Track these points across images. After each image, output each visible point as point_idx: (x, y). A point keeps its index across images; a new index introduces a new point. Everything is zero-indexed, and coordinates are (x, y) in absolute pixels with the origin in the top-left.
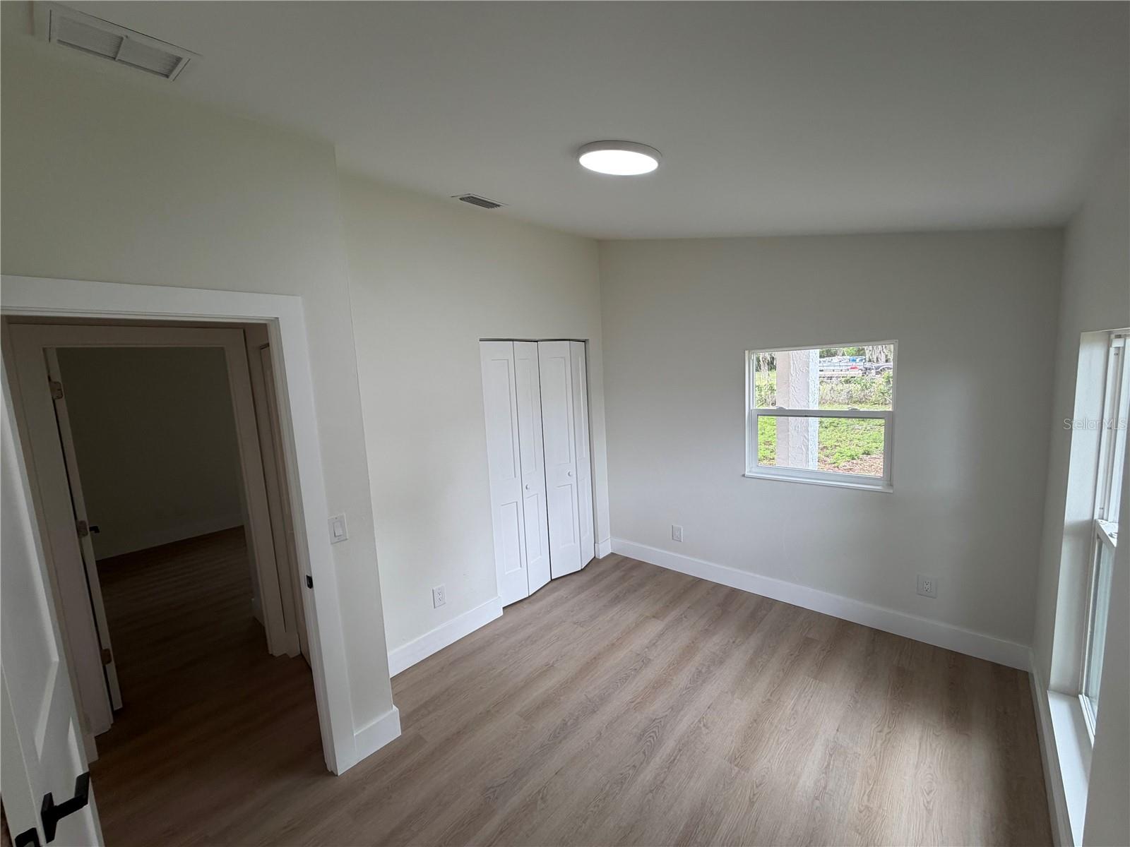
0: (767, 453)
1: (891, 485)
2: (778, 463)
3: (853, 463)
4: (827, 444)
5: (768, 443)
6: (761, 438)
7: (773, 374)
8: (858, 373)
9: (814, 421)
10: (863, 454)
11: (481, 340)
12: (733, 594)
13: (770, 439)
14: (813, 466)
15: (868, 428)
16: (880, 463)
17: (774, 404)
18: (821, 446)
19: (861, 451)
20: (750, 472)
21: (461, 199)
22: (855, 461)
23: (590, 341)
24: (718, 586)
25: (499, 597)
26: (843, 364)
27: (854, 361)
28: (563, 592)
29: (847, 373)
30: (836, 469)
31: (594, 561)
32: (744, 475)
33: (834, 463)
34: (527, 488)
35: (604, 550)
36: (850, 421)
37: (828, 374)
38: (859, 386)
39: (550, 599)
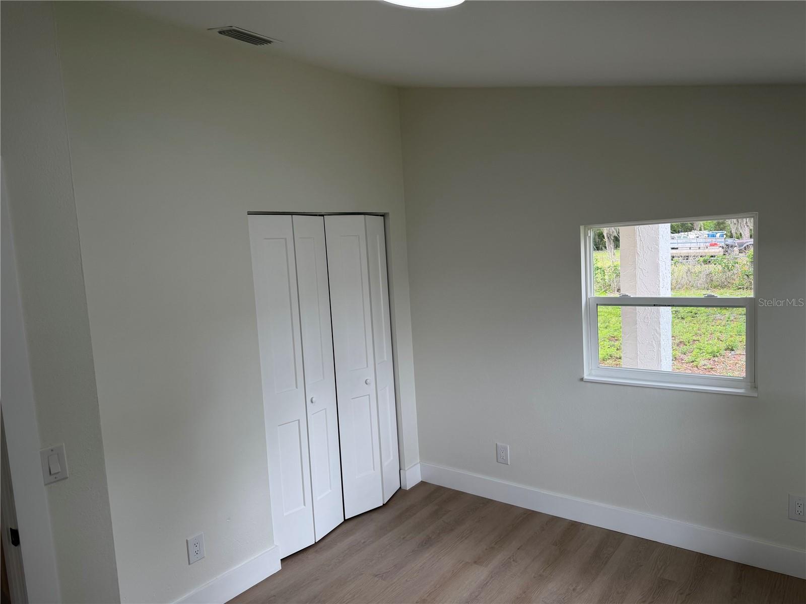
0: (613, 351)
1: (755, 387)
2: (625, 363)
3: (714, 361)
4: (684, 338)
5: (613, 338)
6: (603, 333)
7: (618, 253)
8: (717, 251)
9: (666, 312)
10: (726, 350)
11: (250, 213)
12: (574, 528)
13: (616, 334)
14: (667, 366)
15: (732, 318)
16: (743, 360)
17: (619, 290)
18: (677, 341)
19: (723, 346)
20: (590, 375)
21: (220, 32)
22: (716, 359)
23: (390, 214)
24: (554, 520)
25: (276, 546)
26: (702, 240)
27: (713, 236)
28: (358, 535)
29: (706, 251)
30: (696, 369)
31: (400, 493)
32: (582, 379)
33: (693, 362)
34: (312, 402)
35: (413, 478)
36: (710, 310)
37: (684, 252)
38: (720, 268)
39: (343, 545)
